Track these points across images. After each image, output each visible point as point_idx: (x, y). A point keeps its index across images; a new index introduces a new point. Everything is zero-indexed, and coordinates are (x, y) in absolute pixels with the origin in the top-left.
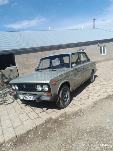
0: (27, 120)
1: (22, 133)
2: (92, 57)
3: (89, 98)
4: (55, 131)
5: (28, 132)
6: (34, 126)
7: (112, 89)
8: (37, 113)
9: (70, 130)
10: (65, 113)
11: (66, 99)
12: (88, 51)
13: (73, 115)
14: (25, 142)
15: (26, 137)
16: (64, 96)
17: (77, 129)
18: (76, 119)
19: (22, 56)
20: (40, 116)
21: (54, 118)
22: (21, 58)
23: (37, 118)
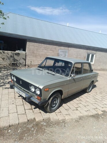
0: (14, 113)
1: (4, 125)
2: (100, 64)
3: (77, 110)
4: (32, 135)
5: (10, 126)
6: (17, 122)
7: (103, 108)
8: (25, 109)
9: (45, 140)
10: (49, 119)
11: (54, 105)
12: (97, 57)
13: (55, 123)
14: (3, 136)
15: (6, 131)
16: (54, 102)
17: (52, 140)
18: (56, 129)
19: (34, 45)
20: (27, 113)
21: (37, 120)
22: (32, 46)
23: (23, 114)
